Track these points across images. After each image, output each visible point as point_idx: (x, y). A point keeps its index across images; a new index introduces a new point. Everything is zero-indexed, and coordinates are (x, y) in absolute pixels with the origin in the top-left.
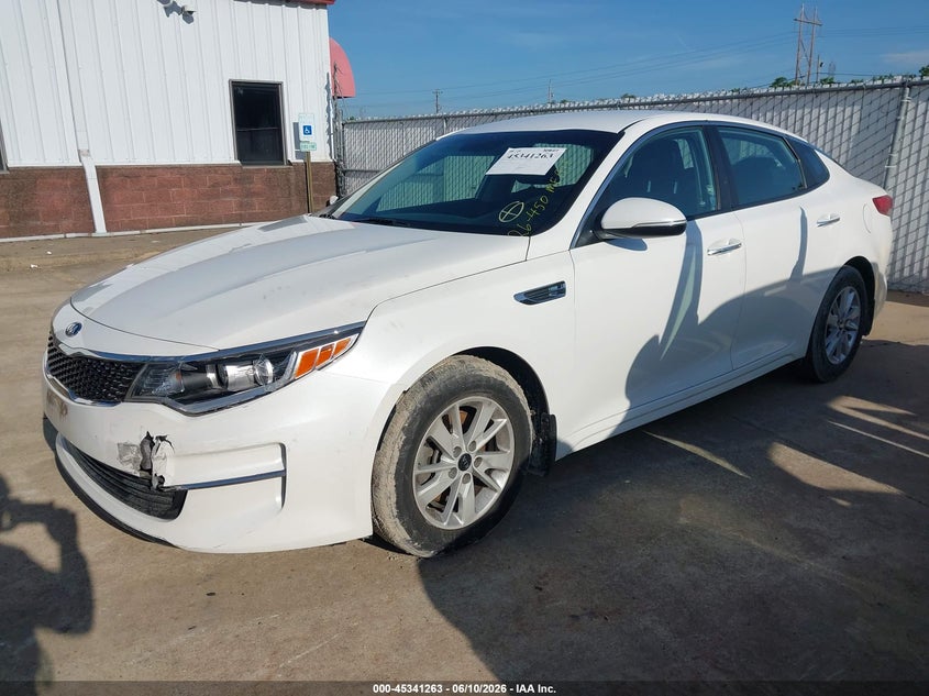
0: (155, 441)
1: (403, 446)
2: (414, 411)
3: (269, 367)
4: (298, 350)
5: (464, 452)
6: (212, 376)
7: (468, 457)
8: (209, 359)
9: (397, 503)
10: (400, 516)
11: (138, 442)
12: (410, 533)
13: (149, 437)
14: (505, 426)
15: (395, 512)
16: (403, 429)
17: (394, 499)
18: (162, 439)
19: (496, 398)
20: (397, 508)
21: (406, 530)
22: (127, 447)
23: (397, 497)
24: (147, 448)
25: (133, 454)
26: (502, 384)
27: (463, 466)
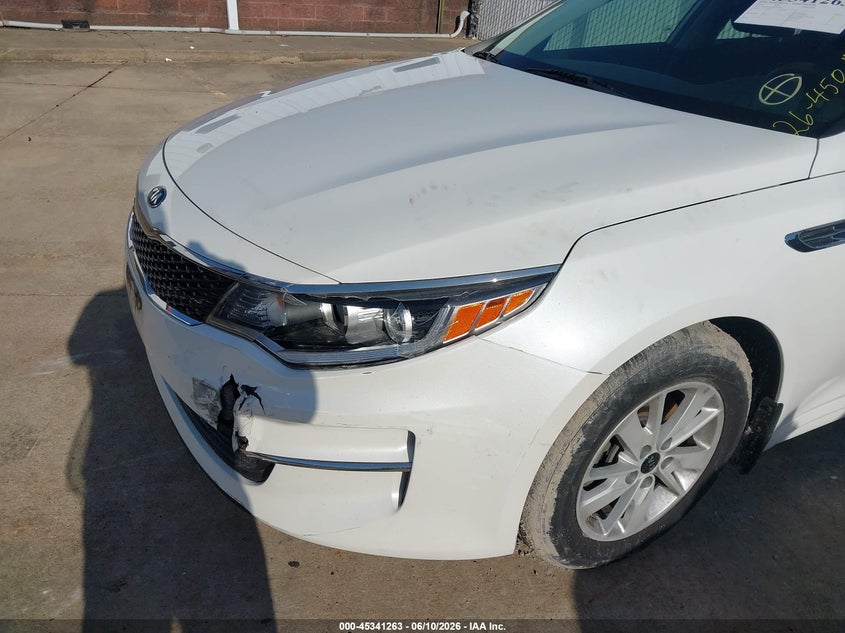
0: (240, 390)
1: (579, 451)
2: (606, 404)
3: (408, 319)
4: (455, 302)
5: (654, 451)
6: (326, 308)
7: (656, 457)
8: (325, 293)
9: (553, 518)
10: (553, 533)
11: (218, 386)
12: (560, 549)
13: (232, 382)
14: (716, 418)
15: (548, 527)
16: (584, 427)
17: (550, 513)
18: (250, 391)
19: (716, 383)
20: (552, 524)
21: (557, 547)
22: (202, 387)
23: (556, 511)
24: (229, 394)
25: (211, 398)
26: (733, 365)
27: (646, 468)
